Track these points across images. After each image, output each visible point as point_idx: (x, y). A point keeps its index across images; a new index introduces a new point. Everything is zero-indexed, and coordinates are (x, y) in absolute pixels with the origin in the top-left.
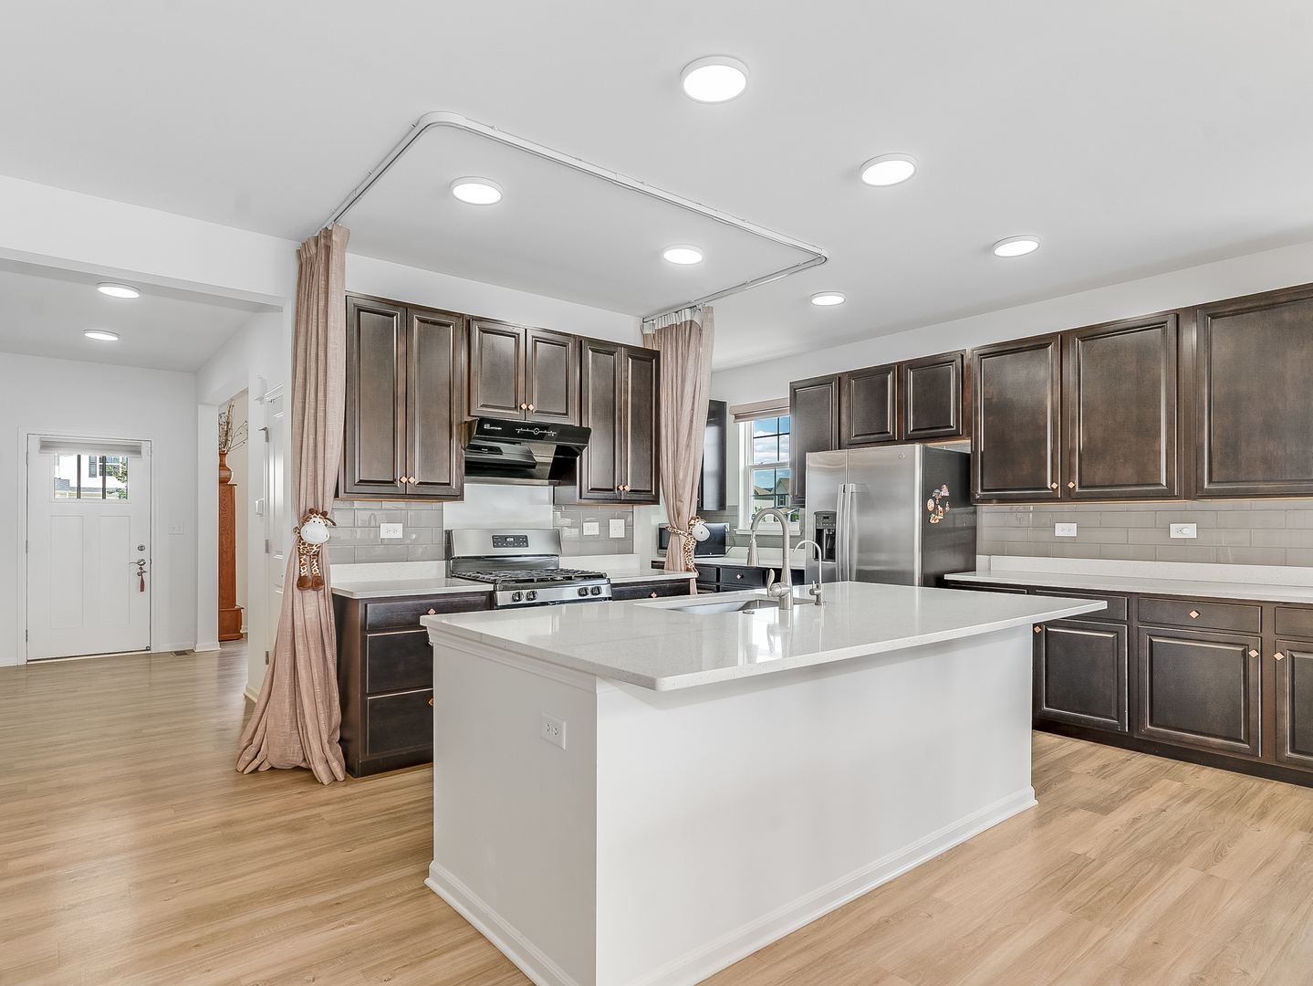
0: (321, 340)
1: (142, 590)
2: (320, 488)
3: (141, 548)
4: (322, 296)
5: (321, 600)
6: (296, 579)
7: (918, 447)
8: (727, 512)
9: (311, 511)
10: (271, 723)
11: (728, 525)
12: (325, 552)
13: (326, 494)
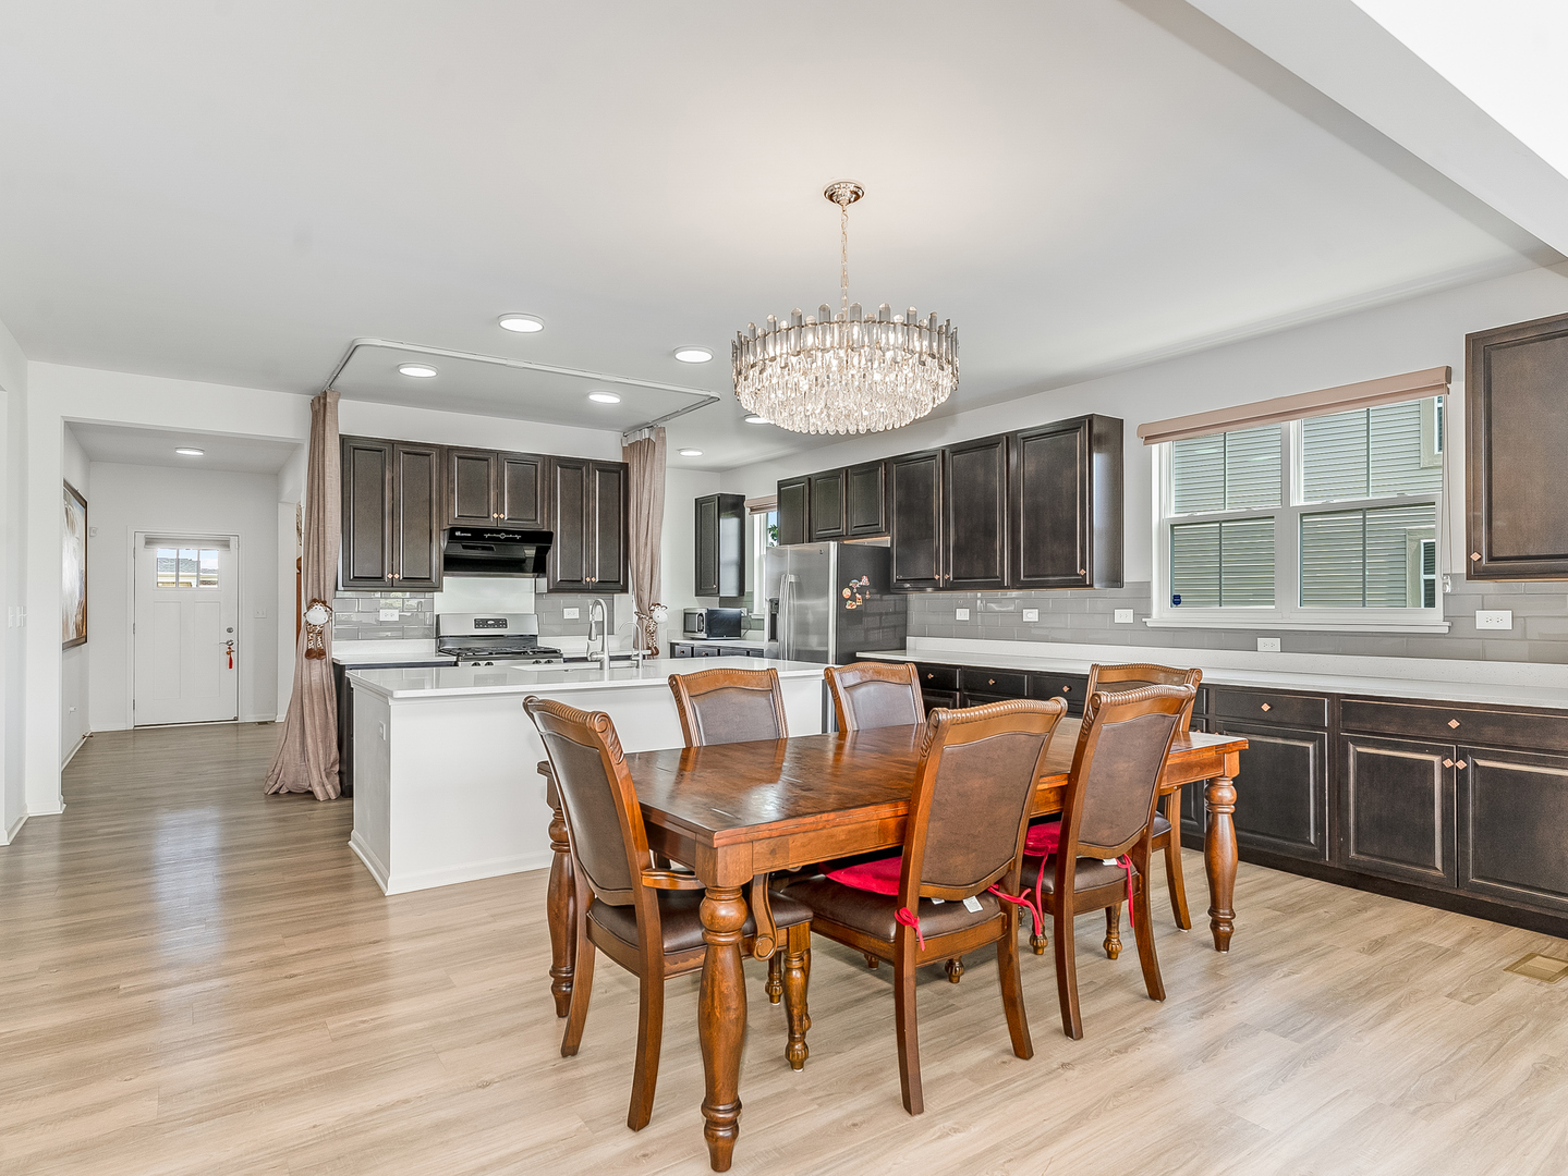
0: (321, 475)
1: (231, 667)
2: (322, 583)
3: (230, 630)
4: (321, 441)
5: (324, 667)
6: (305, 650)
7: (833, 545)
8: (745, 598)
9: (314, 601)
10: (287, 757)
11: (744, 610)
12: (327, 631)
13: (327, 588)
